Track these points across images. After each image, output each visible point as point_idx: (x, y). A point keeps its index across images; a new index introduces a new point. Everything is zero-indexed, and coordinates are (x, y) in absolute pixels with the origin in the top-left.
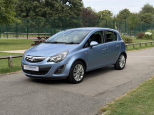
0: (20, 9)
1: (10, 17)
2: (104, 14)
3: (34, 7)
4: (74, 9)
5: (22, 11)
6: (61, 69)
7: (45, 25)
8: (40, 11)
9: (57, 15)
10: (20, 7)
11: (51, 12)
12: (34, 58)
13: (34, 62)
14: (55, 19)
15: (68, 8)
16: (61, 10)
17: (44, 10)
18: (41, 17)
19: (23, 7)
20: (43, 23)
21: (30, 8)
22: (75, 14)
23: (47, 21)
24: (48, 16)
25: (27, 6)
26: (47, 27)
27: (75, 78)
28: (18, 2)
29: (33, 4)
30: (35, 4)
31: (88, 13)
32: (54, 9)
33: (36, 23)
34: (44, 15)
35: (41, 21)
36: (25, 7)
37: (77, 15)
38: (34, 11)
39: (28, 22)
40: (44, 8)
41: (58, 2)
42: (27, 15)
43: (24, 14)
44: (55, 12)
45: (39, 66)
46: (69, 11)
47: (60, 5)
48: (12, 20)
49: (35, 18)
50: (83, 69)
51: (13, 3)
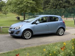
0: (53, 5)
5: (54, 6)
7: (64, 12)
8: (63, 5)
9: (71, 7)
10: (53, 4)
11: (68, 5)
14: (70, 9)
16: (73, 4)
17: (64, 4)
18: (63, 8)
19: (54, 4)
20: (63, 11)
21: (58, 4)
23: (66, 10)
24: (66, 8)
25: (56, 3)
26: (65, 13)
27: (25, 37)
28: (52, 2)
30: (60, 2)
32: (70, 4)
33: (60, 11)
35: (62, 10)
38: (60, 5)
39: (56, 11)
42: (56, 8)
43: (55, 7)
44: (70, 6)
48: (40, 11)
49: (60, 9)
50: (31, 33)
51: (50, 2)
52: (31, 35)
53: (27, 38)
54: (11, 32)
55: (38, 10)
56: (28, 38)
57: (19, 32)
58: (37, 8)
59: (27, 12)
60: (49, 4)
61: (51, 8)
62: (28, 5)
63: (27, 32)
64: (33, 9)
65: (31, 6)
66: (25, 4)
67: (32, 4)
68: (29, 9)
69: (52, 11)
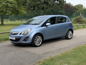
1: (21, 10)
2: (78, 6)
3: (38, 5)
4: (60, 4)
5: (31, 7)
6: (27, 39)
7: (43, 14)
8: (41, 6)
9: (50, 8)
10: (30, 5)
11: (47, 7)
12: (14, 32)
13: (13, 35)
14: (48, 11)
15: (56, 4)
16: (52, 5)
17: (43, 6)
18: (41, 10)
19: (32, 5)
21: (35, 5)
22: (60, 7)
23: (44, 12)
24: (45, 9)
25: (34, 4)
27: (36, 44)
28: (29, 2)
29: (37, 3)
30: (38, 3)
31: (68, 6)
32: (49, 5)
33: (38, 13)
34: (43, 9)
35: (41, 12)
36: (33, 5)
37: (61, 8)
38: (38, 7)
39: (34, 13)
40: (43, 5)
41: (50, 1)
42: (34, 9)
43: (32, 9)
45: (15, 37)
46: (57, 6)
47: (52, 3)
48: (22, 12)
49: (38, 11)
50: (41, 39)
51: (27, 3)
52: (41, 41)
53: (37, 45)
54: (16, 38)
55: (20, 11)
56: (39, 45)
57: (28, 37)
58: (19, 9)
59: (7, 14)
60: (25, 4)
61: (28, 9)
62: (7, 5)
63: (37, 37)
64: (14, 11)
65: (12, 6)
66: (3, 3)
67: (13, 4)
68: (9, 10)
69: (30, 13)
